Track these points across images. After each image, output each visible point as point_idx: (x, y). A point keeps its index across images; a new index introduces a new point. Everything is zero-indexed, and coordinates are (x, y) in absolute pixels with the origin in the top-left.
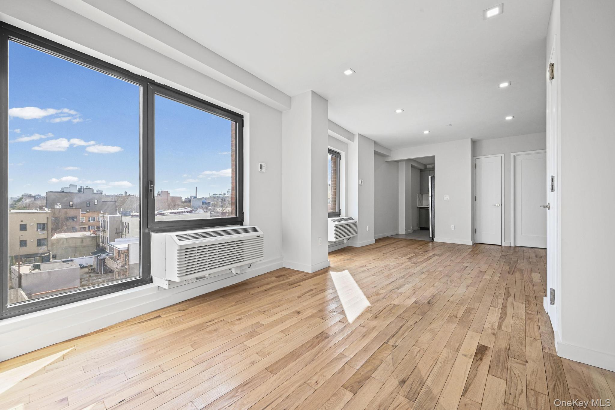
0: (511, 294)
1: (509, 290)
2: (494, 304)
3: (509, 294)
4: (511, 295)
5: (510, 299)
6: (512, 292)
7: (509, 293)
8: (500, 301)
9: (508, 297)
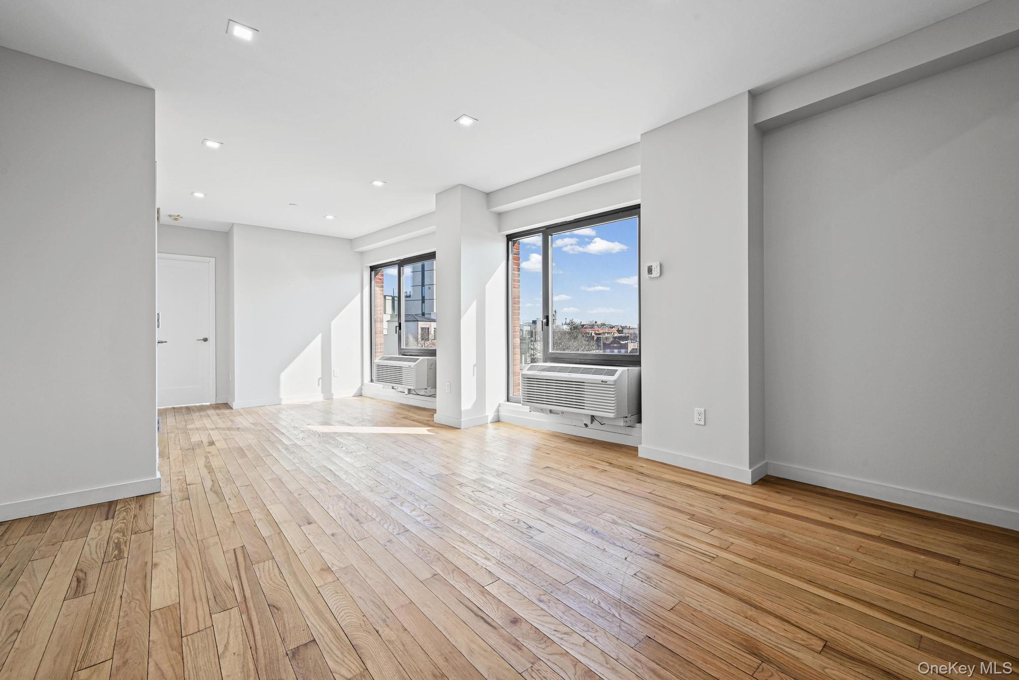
0: (211, 492)
1: (218, 497)
2: (224, 470)
3: (213, 490)
4: (211, 489)
5: (208, 484)
6: (212, 497)
7: (215, 492)
8: (219, 476)
9: (213, 486)
